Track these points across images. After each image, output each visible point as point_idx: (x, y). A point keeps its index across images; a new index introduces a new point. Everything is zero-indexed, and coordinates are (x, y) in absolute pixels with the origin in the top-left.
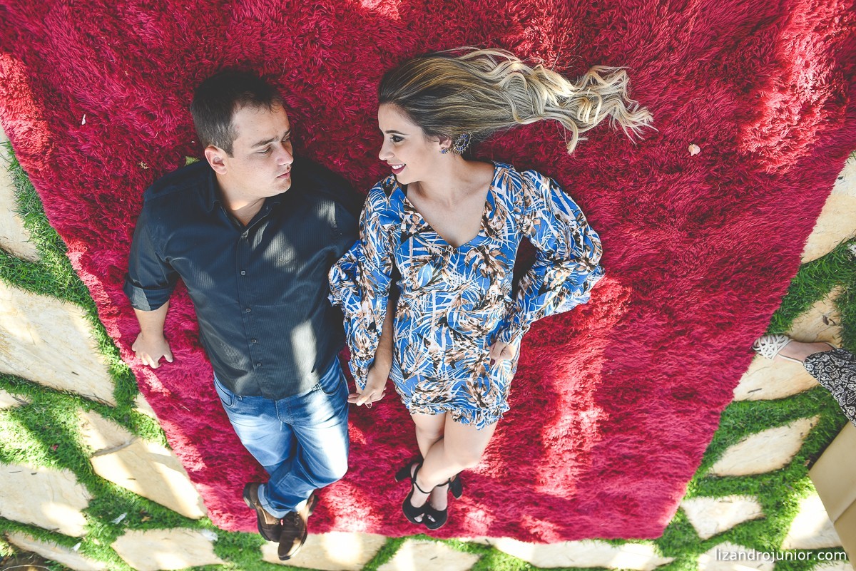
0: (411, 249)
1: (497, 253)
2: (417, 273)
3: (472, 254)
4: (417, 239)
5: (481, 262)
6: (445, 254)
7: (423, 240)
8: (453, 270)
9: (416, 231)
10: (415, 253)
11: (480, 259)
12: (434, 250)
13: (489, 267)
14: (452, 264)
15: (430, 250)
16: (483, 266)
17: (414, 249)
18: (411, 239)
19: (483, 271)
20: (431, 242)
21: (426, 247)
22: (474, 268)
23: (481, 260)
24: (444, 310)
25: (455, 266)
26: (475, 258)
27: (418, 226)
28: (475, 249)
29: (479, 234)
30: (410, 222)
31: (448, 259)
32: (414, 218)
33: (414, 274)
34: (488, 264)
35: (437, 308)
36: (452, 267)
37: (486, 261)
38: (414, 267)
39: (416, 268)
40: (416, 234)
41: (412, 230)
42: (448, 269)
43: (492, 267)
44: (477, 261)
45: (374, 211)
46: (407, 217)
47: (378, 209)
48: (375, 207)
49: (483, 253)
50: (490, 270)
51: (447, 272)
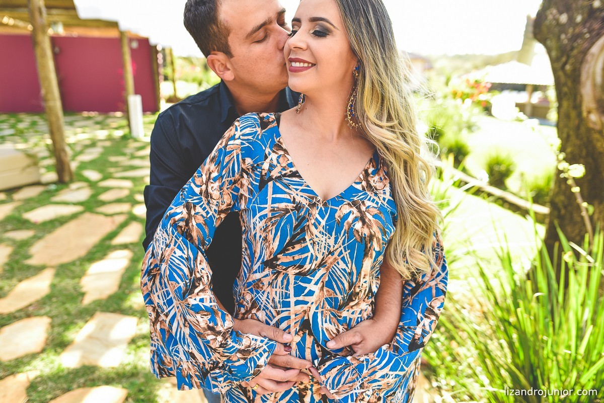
0: (270, 196)
1: (376, 211)
2: (274, 227)
3: (345, 209)
4: (278, 184)
5: (356, 219)
6: (313, 205)
7: (287, 186)
8: (320, 228)
9: (279, 175)
10: (274, 201)
11: (355, 215)
12: (298, 199)
13: (365, 227)
14: (320, 219)
15: (294, 199)
16: (358, 225)
17: (274, 196)
18: (270, 184)
19: (358, 231)
20: (297, 190)
21: (289, 194)
22: (346, 227)
23: (356, 217)
24: (305, 307)
25: (323, 222)
26: (347, 215)
27: (284, 169)
28: (349, 204)
29: (354, 185)
30: (275, 162)
31: (315, 212)
32: (281, 160)
33: (270, 228)
34: (364, 223)
35: (297, 303)
36: (320, 223)
37: (362, 219)
38: (271, 218)
39: (273, 220)
40: (279, 179)
41: (275, 173)
42: (314, 224)
43: (369, 227)
44: (350, 219)
45: (239, 138)
46: (274, 156)
47: (246, 138)
48: (243, 135)
49: (359, 209)
50: (366, 231)
51: (312, 228)
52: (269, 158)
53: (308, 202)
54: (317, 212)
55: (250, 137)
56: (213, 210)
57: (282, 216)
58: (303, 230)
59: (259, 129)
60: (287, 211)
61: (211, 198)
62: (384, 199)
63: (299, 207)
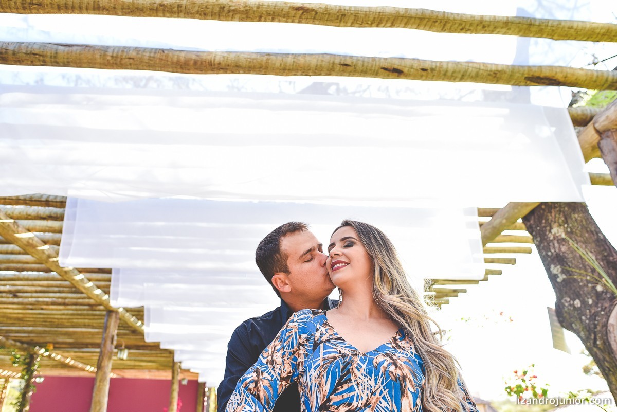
0: (322, 352)
1: (405, 360)
2: (326, 372)
3: (380, 358)
4: (327, 344)
5: (389, 364)
7: (335, 345)
8: (362, 371)
9: (328, 339)
10: (325, 354)
11: (388, 362)
12: (343, 351)
13: (398, 369)
14: (361, 364)
15: (340, 351)
16: (392, 368)
17: (325, 351)
18: (322, 345)
19: (392, 373)
20: (342, 346)
21: (336, 349)
22: (382, 370)
25: (364, 367)
26: (383, 362)
27: (331, 335)
28: (383, 355)
29: (386, 344)
30: (324, 332)
31: (357, 360)
32: (328, 331)
33: (323, 374)
34: (396, 366)
36: (361, 367)
37: (395, 364)
38: (323, 365)
39: (325, 366)
40: (328, 341)
41: (325, 338)
42: (357, 368)
43: (401, 369)
44: (385, 364)
45: (297, 321)
46: (323, 329)
47: (301, 321)
48: (299, 320)
49: (391, 358)
50: (399, 373)
51: (356, 371)
52: (320, 330)
53: (351, 353)
54: (359, 359)
55: (304, 321)
56: (277, 373)
57: (331, 362)
58: (348, 372)
59: (311, 315)
60: (335, 358)
61: (276, 363)
62: (412, 353)
63: (344, 356)
